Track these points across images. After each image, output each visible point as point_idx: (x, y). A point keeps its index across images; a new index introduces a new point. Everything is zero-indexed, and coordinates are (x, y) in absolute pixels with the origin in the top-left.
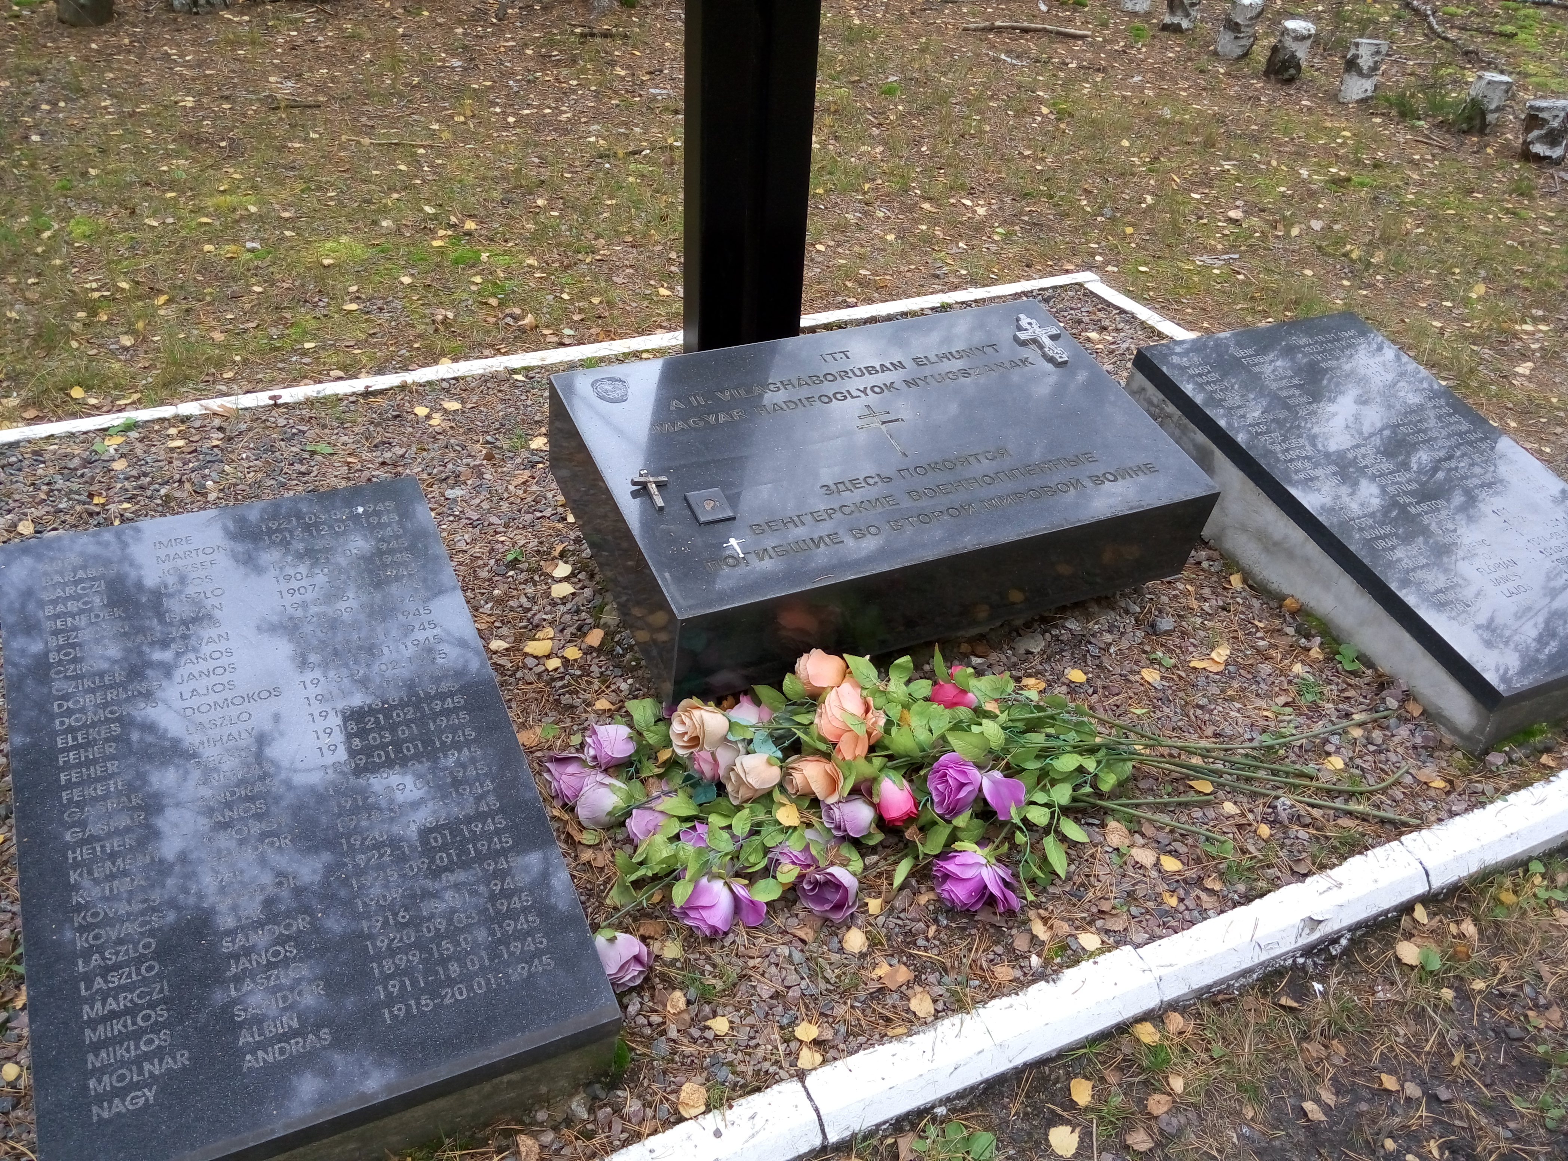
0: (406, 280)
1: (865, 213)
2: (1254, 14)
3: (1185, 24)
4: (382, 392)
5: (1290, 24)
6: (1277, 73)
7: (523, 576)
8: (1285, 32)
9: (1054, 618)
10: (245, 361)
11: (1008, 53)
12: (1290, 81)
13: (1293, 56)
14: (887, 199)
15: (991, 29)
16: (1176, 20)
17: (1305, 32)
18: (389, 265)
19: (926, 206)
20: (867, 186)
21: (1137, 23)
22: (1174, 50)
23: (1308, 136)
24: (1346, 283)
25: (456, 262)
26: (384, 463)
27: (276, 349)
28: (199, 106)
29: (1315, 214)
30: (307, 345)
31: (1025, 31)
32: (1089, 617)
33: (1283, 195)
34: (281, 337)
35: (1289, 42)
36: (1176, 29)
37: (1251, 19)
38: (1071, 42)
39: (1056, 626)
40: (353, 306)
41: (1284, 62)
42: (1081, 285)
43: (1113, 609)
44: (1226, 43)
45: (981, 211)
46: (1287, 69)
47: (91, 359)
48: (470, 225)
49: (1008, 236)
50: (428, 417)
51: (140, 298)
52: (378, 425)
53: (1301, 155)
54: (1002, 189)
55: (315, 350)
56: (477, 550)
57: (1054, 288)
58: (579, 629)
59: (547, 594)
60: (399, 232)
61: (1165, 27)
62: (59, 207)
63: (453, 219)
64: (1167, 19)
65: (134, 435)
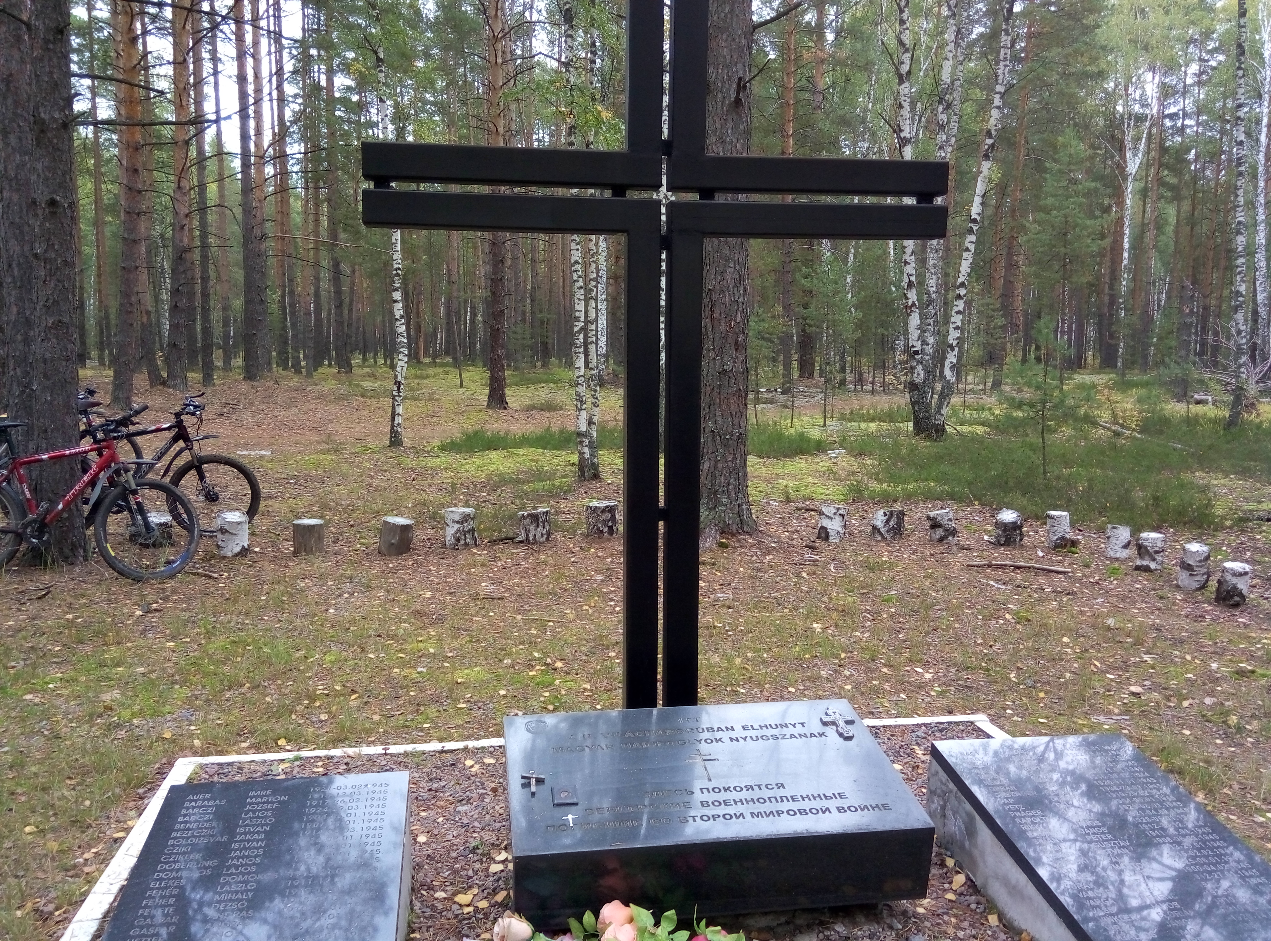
0: (502, 692)
1: (836, 671)
2: (1201, 558)
3: (1153, 566)
4: (452, 751)
5: (1228, 565)
6: (1224, 599)
7: (476, 858)
8: (1224, 570)
9: (828, 923)
10: (385, 732)
11: (997, 581)
12: (1236, 605)
13: (1235, 587)
14: (856, 665)
15: (989, 566)
16: (1145, 563)
17: (1241, 571)
18: (497, 684)
19: (885, 670)
20: (843, 655)
21: (1116, 565)
22: (1142, 582)
23: (1230, 642)
24: (1219, 741)
25: (538, 684)
26: (430, 790)
27: (407, 727)
28: (433, 597)
29: (1211, 694)
30: (425, 726)
31: (1018, 568)
32: (855, 924)
33: (1189, 680)
34: (412, 720)
35: (1229, 577)
36: (1147, 569)
37: (1200, 561)
38: (1053, 576)
39: (828, 929)
40: (464, 705)
41: (1228, 592)
42: (972, 723)
43: (878, 923)
44: (1183, 578)
45: (928, 676)
46: (1232, 597)
47: (300, 725)
48: (559, 664)
49: (942, 694)
50: (472, 767)
51: (343, 695)
52: (439, 768)
53: (1218, 654)
54: (949, 663)
55: (429, 729)
56: (456, 841)
57: (950, 723)
58: (494, 890)
59: (487, 869)
60: (512, 666)
61: (1138, 568)
62: (325, 647)
63: (549, 660)
64: (1139, 562)
65: (298, 763)
